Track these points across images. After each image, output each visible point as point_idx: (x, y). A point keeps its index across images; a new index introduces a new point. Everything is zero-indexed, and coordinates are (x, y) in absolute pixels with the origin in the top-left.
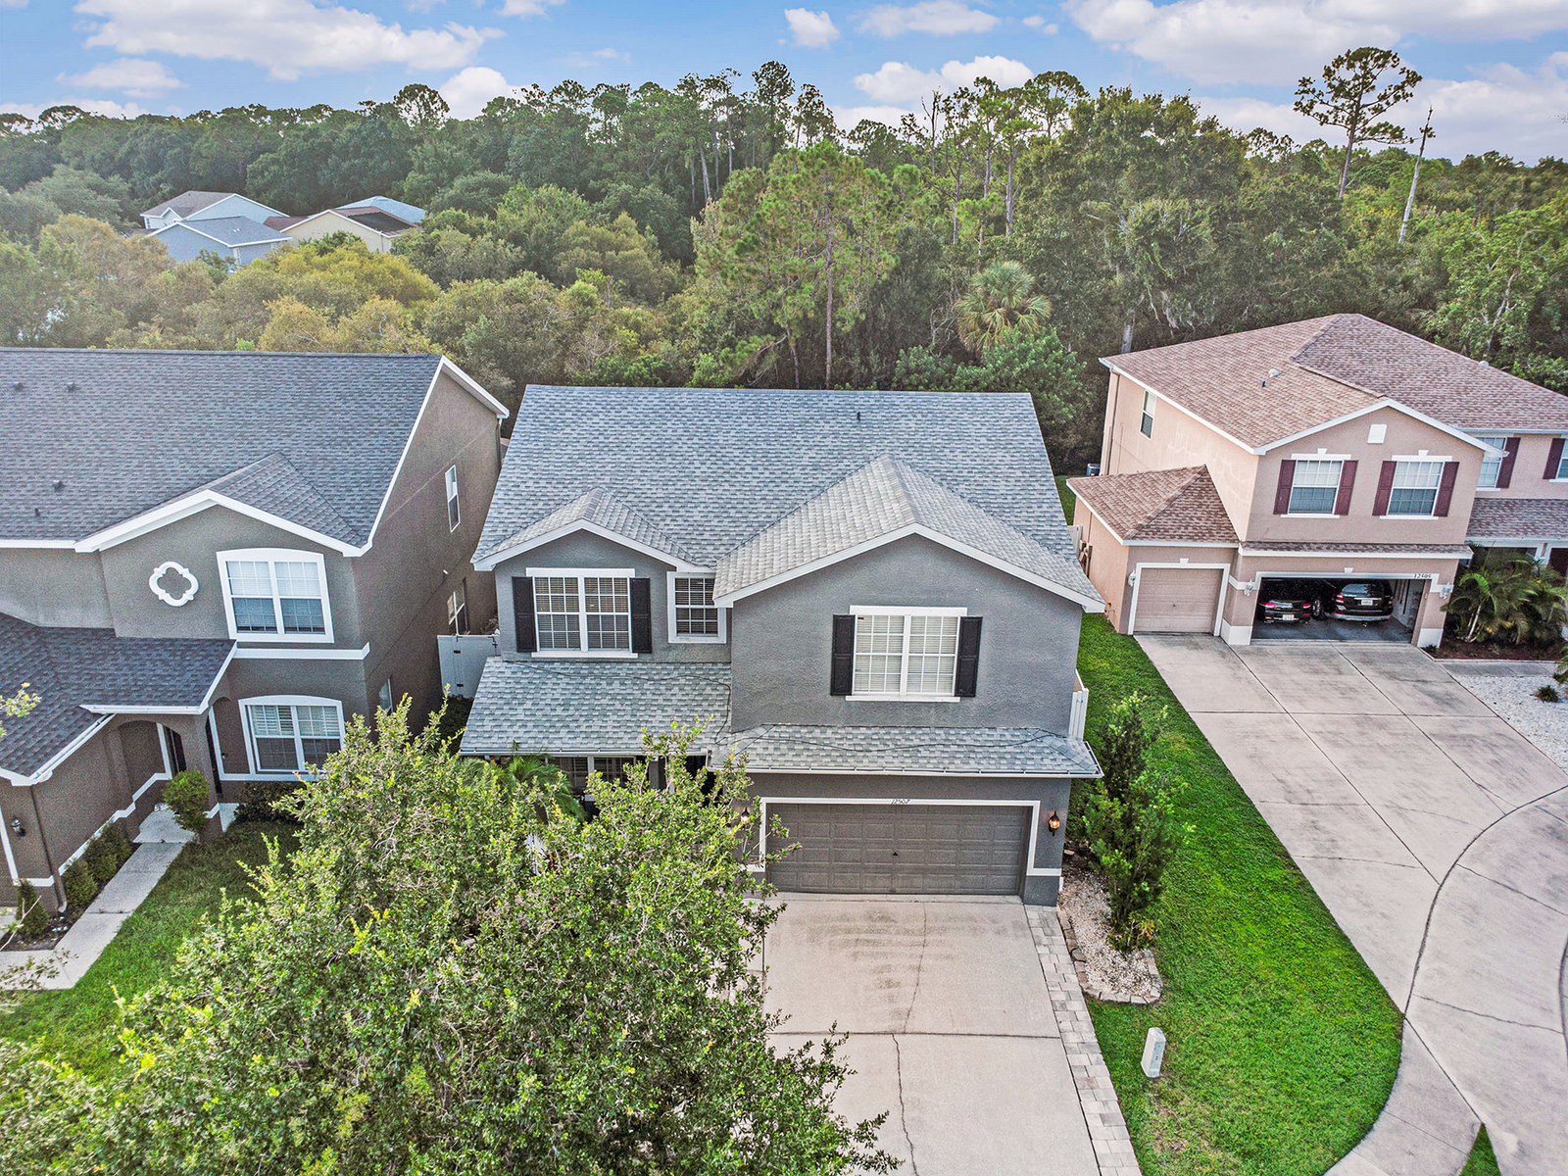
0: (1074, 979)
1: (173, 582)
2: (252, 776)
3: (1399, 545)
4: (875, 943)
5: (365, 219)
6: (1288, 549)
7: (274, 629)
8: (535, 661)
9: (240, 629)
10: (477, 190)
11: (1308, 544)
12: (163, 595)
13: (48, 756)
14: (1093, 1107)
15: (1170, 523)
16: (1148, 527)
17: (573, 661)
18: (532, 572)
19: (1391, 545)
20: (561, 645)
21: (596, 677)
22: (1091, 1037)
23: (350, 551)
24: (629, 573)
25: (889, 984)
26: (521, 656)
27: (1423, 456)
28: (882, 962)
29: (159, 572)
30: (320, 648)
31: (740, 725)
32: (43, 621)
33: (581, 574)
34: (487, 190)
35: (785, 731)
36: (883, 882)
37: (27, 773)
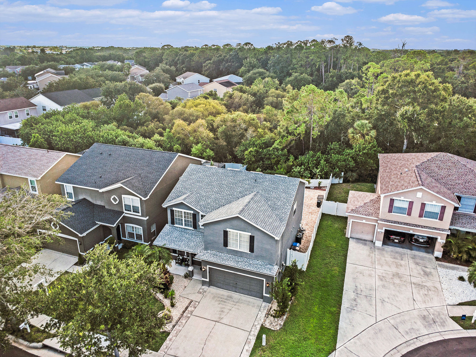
0: (263, 320)
1: (114, 199)
2: (126, 239)
3: (427, 227)
4: (225, 302)
5: (224, 84)
6: (392, 223)
7: (131, 211)
8: (174, 227)
9: (126, 210)
10: (256, 74)
11: (398, 222)
12: (113, 201)
13: (86, 231)
14: (246, 347)
15: (362, 210)
16: (355, 210)
17: (182, 228)
18: (174, 209)
19: (424, 226)
20: (179, 224)
21: (185, 232)
22: (256, 334)
23: (143, 199)
24: (192, 212)
25: (222, 311)
26: (172, 225)
27: (434, 203)
28: (223, 306)
29: (112, 197)
30: (138, 216)
31: (206, 249)
32: (94, 202)
33: (183, 211)
34: (258, 74)
35: (214, 252)
36: (234, 289)
37: (81, 234)
